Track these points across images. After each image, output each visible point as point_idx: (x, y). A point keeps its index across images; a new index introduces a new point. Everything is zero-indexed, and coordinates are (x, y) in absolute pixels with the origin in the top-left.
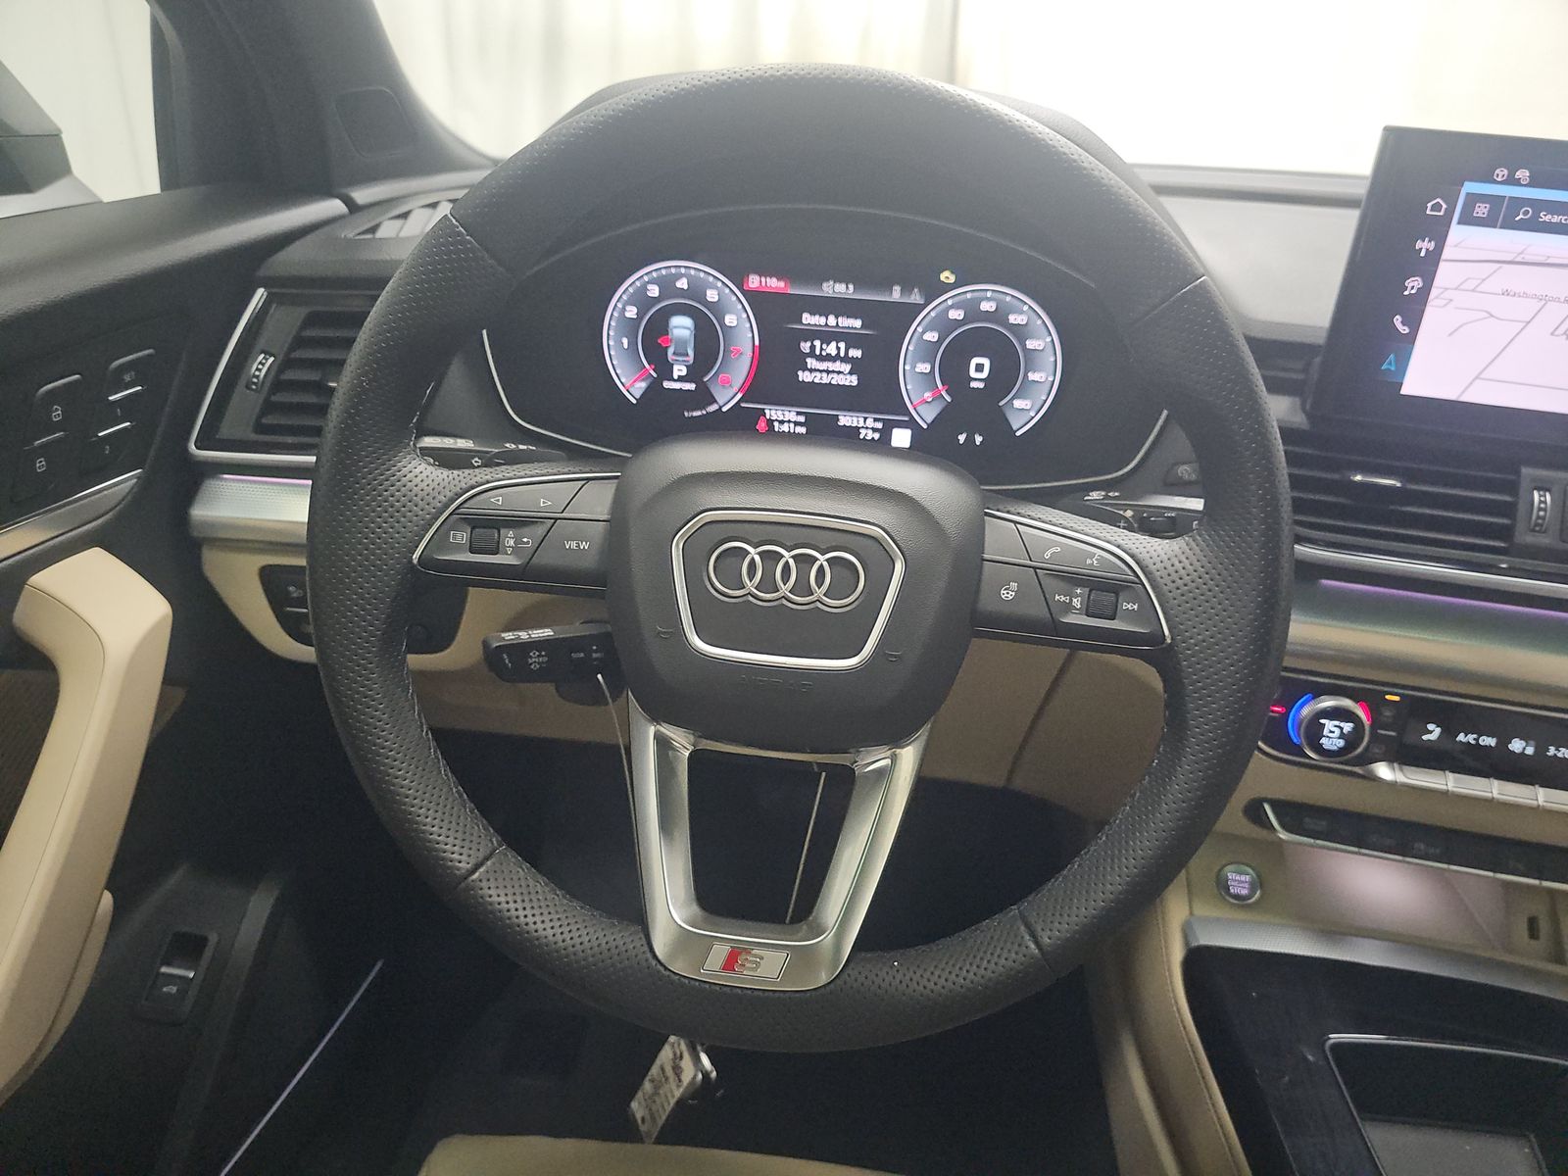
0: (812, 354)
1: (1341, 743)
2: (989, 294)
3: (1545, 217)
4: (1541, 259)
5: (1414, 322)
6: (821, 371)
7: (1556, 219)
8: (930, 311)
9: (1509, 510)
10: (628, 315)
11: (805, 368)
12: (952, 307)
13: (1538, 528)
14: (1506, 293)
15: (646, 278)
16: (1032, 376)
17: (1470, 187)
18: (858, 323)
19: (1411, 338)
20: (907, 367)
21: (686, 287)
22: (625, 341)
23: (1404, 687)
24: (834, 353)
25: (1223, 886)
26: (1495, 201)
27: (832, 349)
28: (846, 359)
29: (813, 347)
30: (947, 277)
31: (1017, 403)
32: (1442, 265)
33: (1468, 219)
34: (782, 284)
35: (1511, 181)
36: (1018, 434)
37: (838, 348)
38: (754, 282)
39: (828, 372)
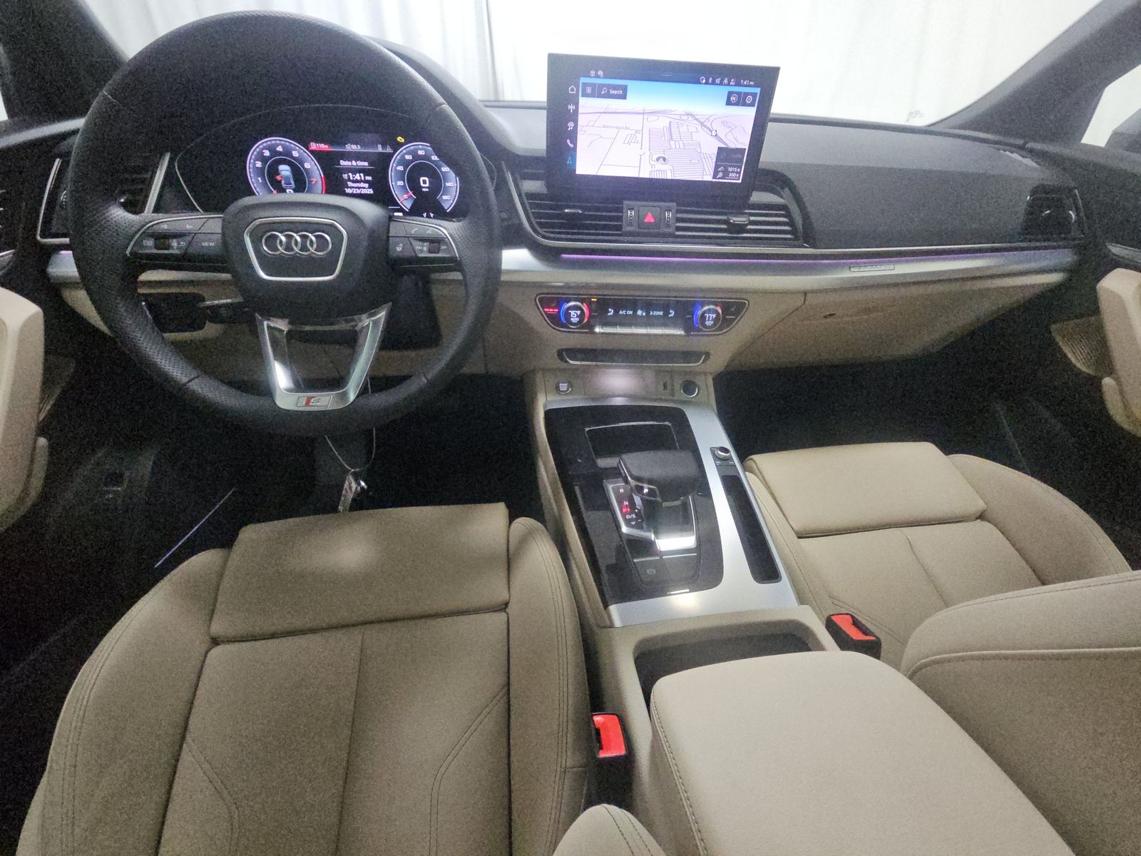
0: (349, 180)
1: (578, 319)
2: (420, 147)
3: (612, 92)
4: (614, 111)
5: (574, 141)
6: (355, 188)
7: (616, 92)
8: (397, 156)
9: (619, 219)
10: (257, 166)
11: (348, 187)
12: (406, 154)
13: (631, 224)
14: (604, 126)
15: (261, 147)
16: (448, 184)
17: (583, 80)
18: (366, 164)
19: (575, 149)
20: (393, 183)
21: (281, 150)
22: (260, 179)
23: (597, 295)
24: (359, 178)
25: (557, 388)
26: (593, 85)
27: (357, 177)
28: (365, 182)
29: (349, 176)
30: (400, 139)
31: (444, 197)
32: (580, 116)
33: (585, 95)
34: (327, 146)
35: (597, 76)
36: (448, 211)
37: (360, 176)
38: (313, 146)
39: (359, 188)
